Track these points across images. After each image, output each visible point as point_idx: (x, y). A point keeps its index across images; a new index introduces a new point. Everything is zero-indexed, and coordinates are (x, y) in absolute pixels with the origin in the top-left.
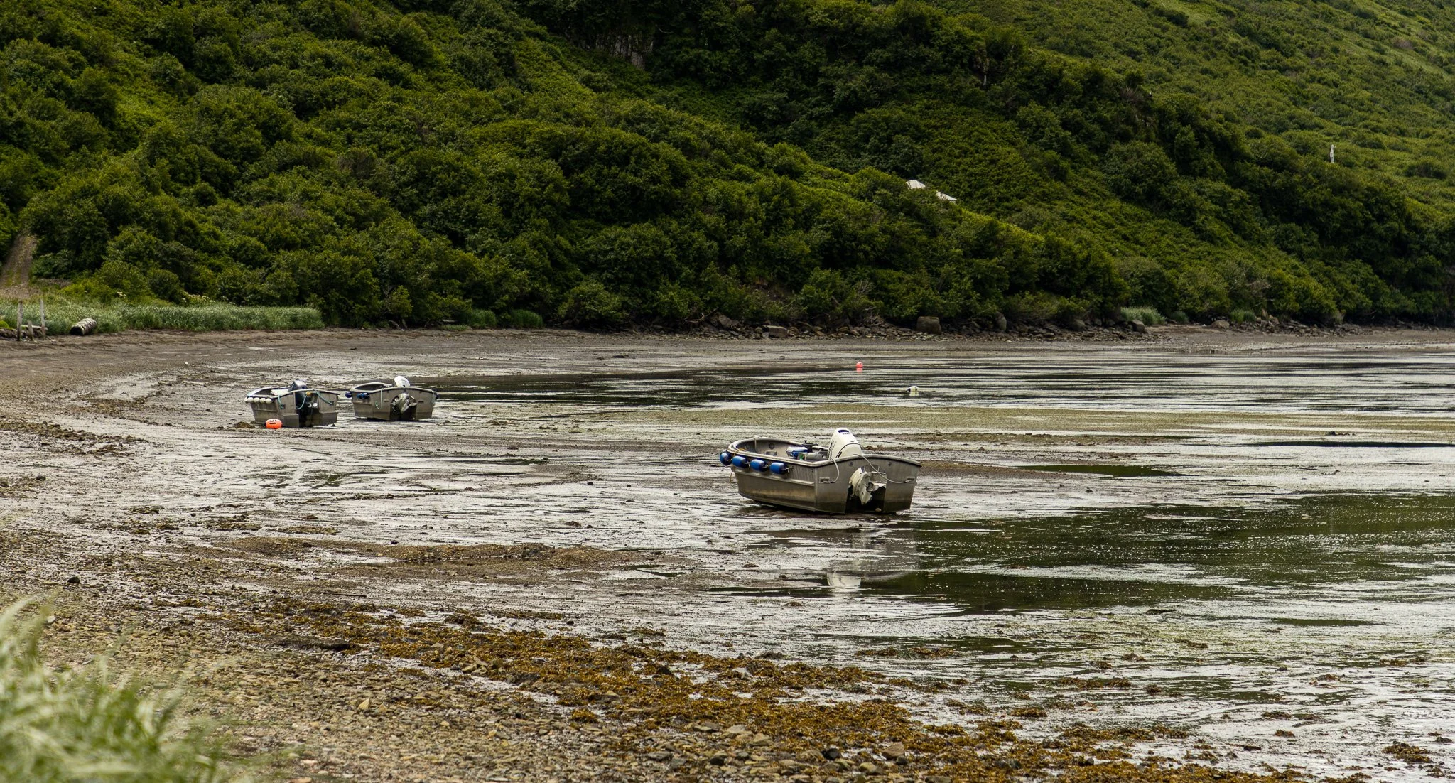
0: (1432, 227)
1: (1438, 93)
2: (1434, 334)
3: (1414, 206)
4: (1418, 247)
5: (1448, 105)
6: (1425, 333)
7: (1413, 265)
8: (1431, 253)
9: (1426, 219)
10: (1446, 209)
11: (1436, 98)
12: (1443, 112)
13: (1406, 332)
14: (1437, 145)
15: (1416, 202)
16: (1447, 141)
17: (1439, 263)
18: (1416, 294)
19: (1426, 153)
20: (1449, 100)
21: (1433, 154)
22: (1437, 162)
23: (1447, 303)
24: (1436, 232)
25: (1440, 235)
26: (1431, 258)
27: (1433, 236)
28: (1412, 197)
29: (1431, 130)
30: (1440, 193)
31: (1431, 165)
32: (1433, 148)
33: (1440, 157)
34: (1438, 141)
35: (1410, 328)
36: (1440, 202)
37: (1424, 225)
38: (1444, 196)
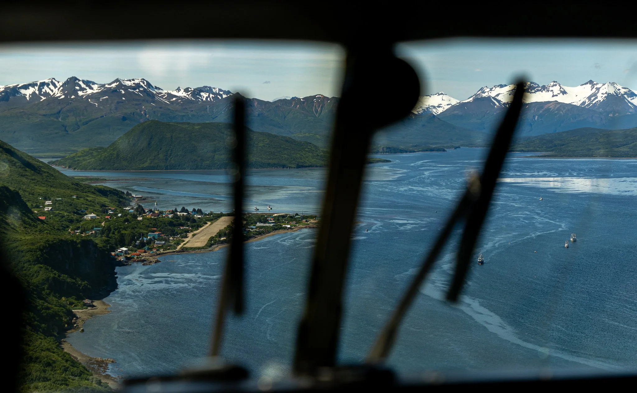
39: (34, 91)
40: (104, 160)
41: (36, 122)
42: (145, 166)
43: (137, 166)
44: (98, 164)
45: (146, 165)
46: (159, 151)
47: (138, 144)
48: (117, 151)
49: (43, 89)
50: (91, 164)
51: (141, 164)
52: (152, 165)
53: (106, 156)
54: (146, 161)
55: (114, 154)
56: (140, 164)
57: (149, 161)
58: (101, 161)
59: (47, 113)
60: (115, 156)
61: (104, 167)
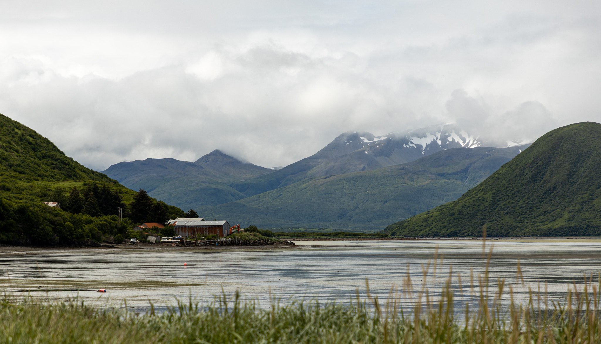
0: (12, 209)
1: (3, 159)
2: (14, 248)
3: (5, 201)
4: (7, 216)
5: (7, 163)
6: (11, 248)
7: (5, 223)
8: (12, 219)
9: (10, 206)
10: (16, 202)
11: (3, 161)
12: (5, 166)
13: (4, 248)
14: (6, 178)
15: (6, 200)
16: (9, 177)
17: (15, 222)
18: (6, 234)
19: (3, 181)
20: (7, 161)
21: (5, 182)
22: (7, 185)
23: (18, 237)
24: (13, 211)
25: (15, 212)
26: (12, 220)
27: (13, 212)
28: (4, 198)
29: (3, 173)
30: (14, 197)
31: (5, 186)
32: (5, 180)
33: (8, 183)
34: (6, 177)
35: (5, 246)
36: (14, 200)
37: (9, 208)
38: (15, 197)
39: (434, 139)
40: (460, 213)
41: (424, 186)
42: (555, 227)
43: (537, 226)
44: (446, 224)
45: (560, 223)
46: (593, 192)
47: (543, 175)
48: (494, 194)
49: (449, 137)
50: (429, 222)
51: (546, 223)
52: (573, 224)
53: (467, 204)
54: (560, 216)
55: (484, 200)
56: (546, 221)
57: (567, 215)
58: (454, 217)
59: (445, 172)
60: (487, 204)
61: (458, 229)
